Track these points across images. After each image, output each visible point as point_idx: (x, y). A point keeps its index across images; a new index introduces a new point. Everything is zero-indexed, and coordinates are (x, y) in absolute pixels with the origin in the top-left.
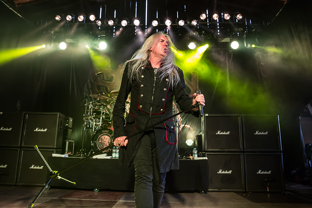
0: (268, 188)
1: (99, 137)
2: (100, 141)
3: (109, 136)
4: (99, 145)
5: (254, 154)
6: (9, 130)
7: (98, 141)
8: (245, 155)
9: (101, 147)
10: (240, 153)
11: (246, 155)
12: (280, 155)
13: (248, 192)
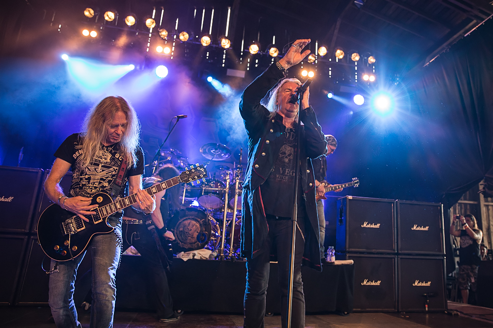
0: (426, 306)
1: (180, 221)
2: (181, 229)
3: (198, 221)
4: (179, 235)
5: (411, 257)
6: (6, 200)
7: (177, 228)
8: (399, 259)
9: (182, 239)
10: (393, 256)
11: (401, 258)
12: (443, 260)
13: (401, 312)
